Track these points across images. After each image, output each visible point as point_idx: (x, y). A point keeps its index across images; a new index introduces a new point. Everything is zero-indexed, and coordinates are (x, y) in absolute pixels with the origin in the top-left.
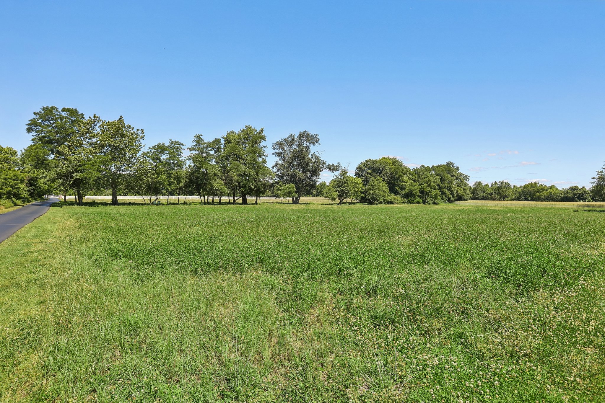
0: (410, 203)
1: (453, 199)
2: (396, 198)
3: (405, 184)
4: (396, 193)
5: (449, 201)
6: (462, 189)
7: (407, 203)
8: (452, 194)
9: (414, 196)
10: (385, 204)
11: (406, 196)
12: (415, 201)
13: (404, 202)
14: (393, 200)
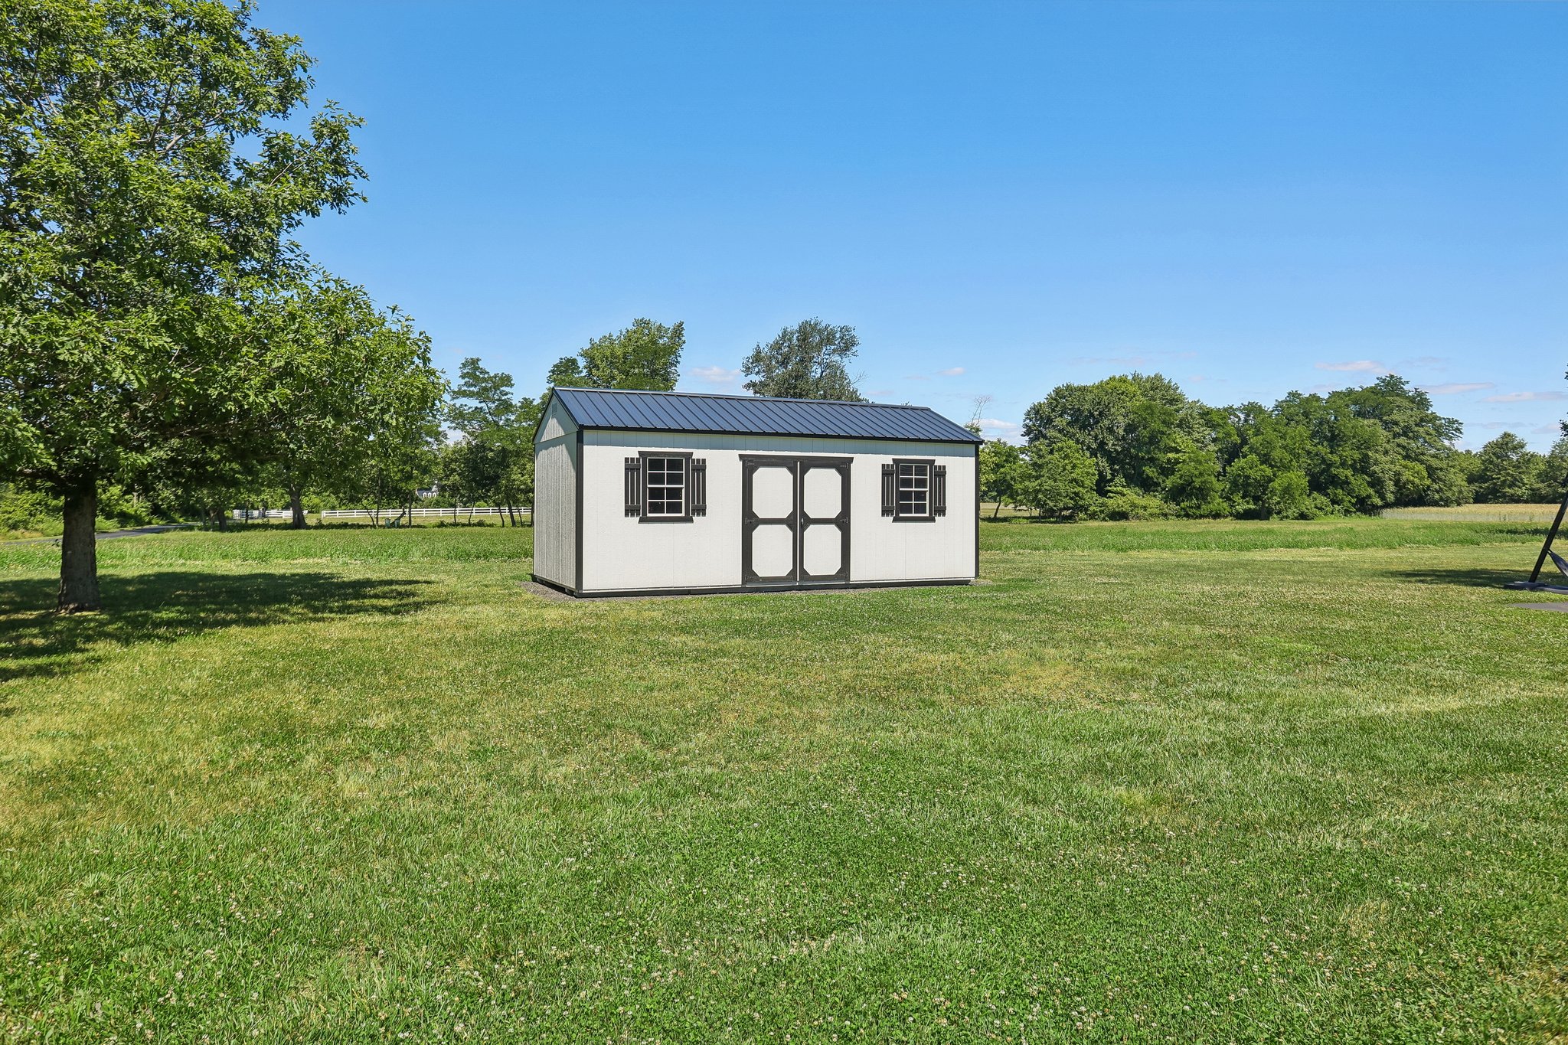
0: (1187, 516)
1: (1378, 502)
2: (1141, 501)
3: (1177, 456)
4: (1148, 486)
5: (1364, 507)
6: (1421, 468)
7: (1178, 516)
8: (1376, 483)
9: (1202, 493)
10: (1104, 519)
11: (1176, 494)
12: (1205, 508)
13: (1165, 515)
14: (1126, 508)
